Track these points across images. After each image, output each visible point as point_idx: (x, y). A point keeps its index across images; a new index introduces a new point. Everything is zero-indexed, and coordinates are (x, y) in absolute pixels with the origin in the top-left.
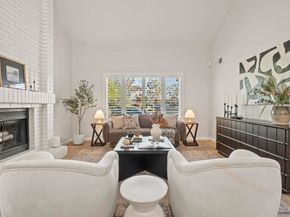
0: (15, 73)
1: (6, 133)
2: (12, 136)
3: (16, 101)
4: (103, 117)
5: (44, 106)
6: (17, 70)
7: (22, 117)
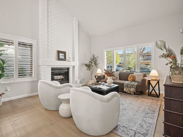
0: (63, 55)
1: (62, 76)
2: (63, 77)
3: (63, 65)
4: (101, 73)
5: (74, 67)
6: (63, 54)
7: (66, 71)
